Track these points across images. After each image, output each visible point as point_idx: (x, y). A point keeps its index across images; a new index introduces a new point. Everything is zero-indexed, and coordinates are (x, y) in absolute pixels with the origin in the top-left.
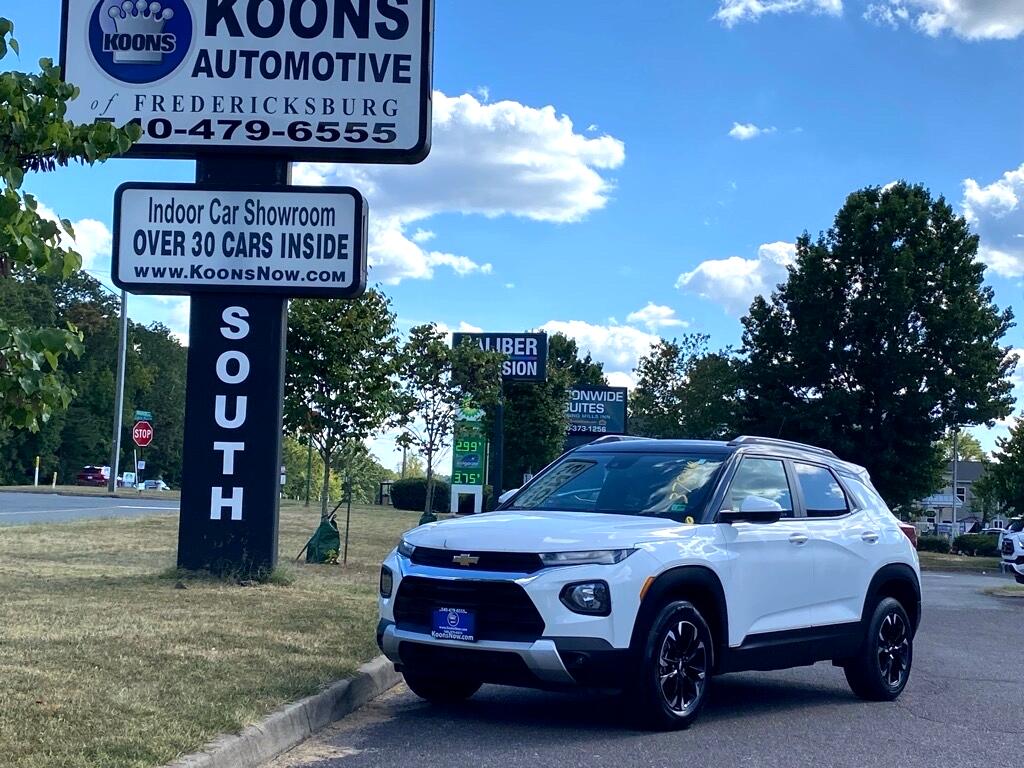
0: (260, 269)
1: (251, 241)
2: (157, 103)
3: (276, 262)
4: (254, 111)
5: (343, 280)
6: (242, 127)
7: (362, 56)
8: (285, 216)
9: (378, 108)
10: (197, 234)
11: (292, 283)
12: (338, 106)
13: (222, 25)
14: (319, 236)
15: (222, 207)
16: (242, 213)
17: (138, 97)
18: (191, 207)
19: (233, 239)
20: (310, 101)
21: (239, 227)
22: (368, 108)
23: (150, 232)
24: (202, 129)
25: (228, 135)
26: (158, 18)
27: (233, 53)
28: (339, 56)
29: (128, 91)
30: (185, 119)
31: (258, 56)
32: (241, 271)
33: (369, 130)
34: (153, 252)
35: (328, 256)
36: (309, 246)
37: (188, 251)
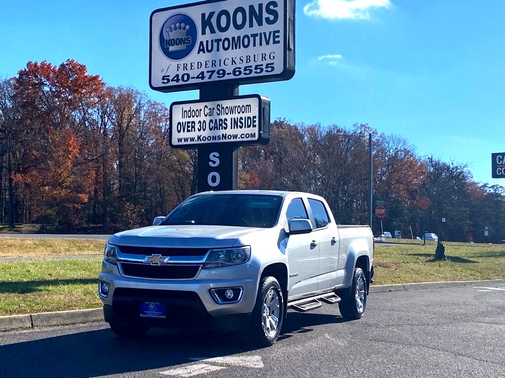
0: (223, 135)
1: (219, 123)
2: (185, 68)
3: (229, 131)
4: (220, 65)
5: (255, 137)
6: (215, 75)
7: (261, 34)
8: (232, 110)
9: (267, 57)
10: (200, 122)
11: (235, 140)
12: (252, 58)
13: (208, 29)
14: (245, 118)
15: (209, 108)
16: (216, 111)
17: (178, 65)
18: (197, 110)
19: (213, 123)
20: (241, 58)
21: (216, 117)
22: (264, 58)
23: (183, 123)
24: (201, 76)
25: (210, 77)
26: (184, 30)
27: (212, 41)
28: (252, 35)
29: (174, 63)
30: (195, 73)
31: (221, 41)
32: (216, 136)
33: (264, 67)
34: (184, 132)
35: (249, 126)
36: (241, 123)
37: (196, 130)
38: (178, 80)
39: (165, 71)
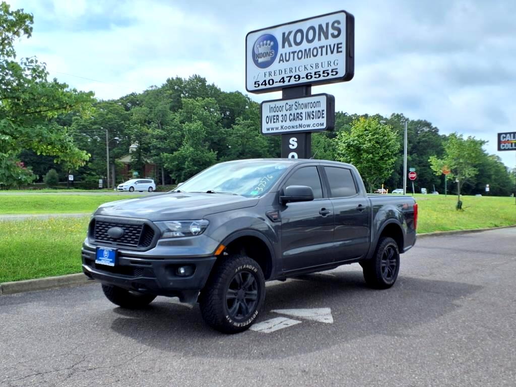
0: (299, 125)
1: (297, 115)
2: (270, 74)
3: (305, 122)
4: (296, 71)
5: (323, 126)
6: (293, 79)
7: (327, 46)
8: (306, 106)
9: (332, 64)
10: (282, 115)
11: (308, 128)
12: (320, 65)
13: (286, 44)
14: (316, 111)
15: (289, 105)
16: (294, 106)
17: (265, 73)
18: (280, 107)
19: (292, 116)
20: (312, 65)
21: (294, 111)
22: (329, 64)
23: (270, 116)
24: (282, 80)
25: (289, 81)
26: (269, 46)
27: (289, 53)
28: (320, 47)
29: (262, 71)
30: (277, 78)
31: (296, 52)
32: (294, 126)
33: (330, 72)
34: (271, 122)
35: (319, 118)
36: (313, 115)
37: (280, 121)
38: (265, 84)
39: (256, 77)
